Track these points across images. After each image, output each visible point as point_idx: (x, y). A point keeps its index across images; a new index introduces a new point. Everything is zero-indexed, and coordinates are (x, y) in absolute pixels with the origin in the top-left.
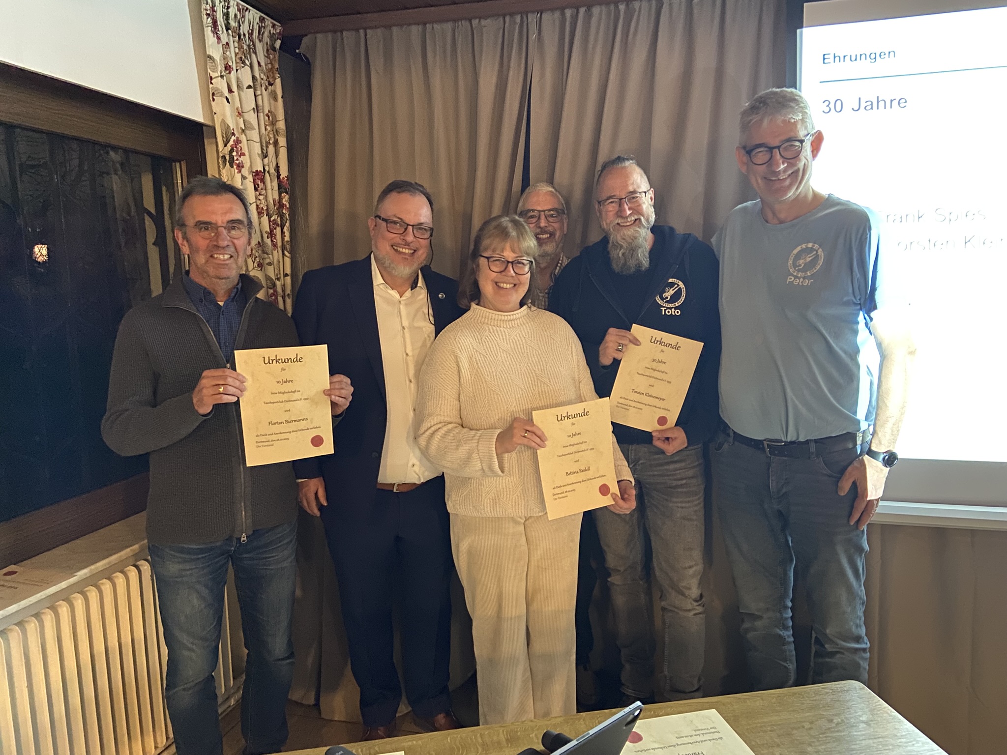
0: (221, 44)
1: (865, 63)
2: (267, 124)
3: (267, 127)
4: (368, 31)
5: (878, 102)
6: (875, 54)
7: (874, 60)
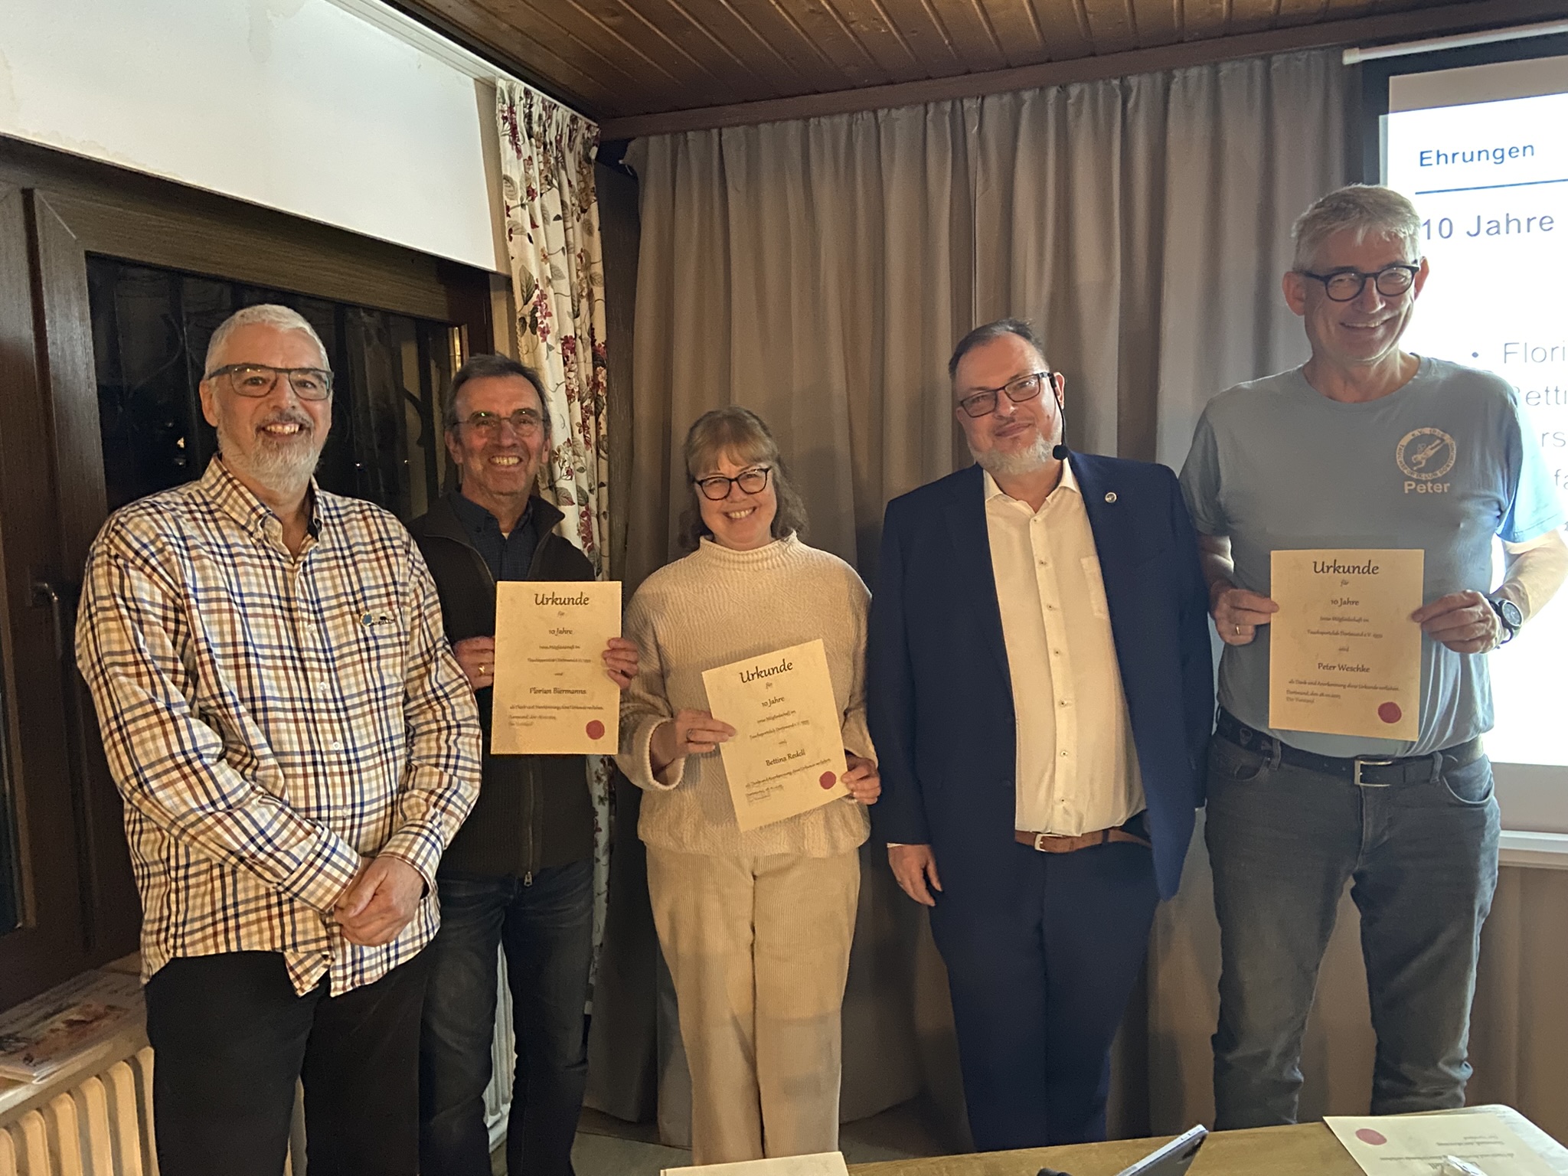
0: (522, 160)
1: (1485, 165)
2: (579, 268)
3: (580, 273)
4: (725, 131)
6: (1502, 150)
7: (1501, 160)
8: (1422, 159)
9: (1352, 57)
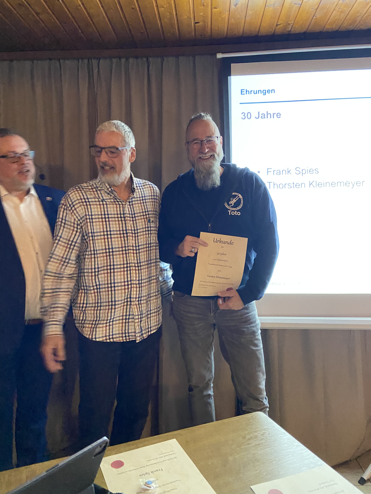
1: (260, 95)
5: (267, 114)
6: (265, 90)
7: (265, 94)
8: (242, 92)
9: (220, 56)
